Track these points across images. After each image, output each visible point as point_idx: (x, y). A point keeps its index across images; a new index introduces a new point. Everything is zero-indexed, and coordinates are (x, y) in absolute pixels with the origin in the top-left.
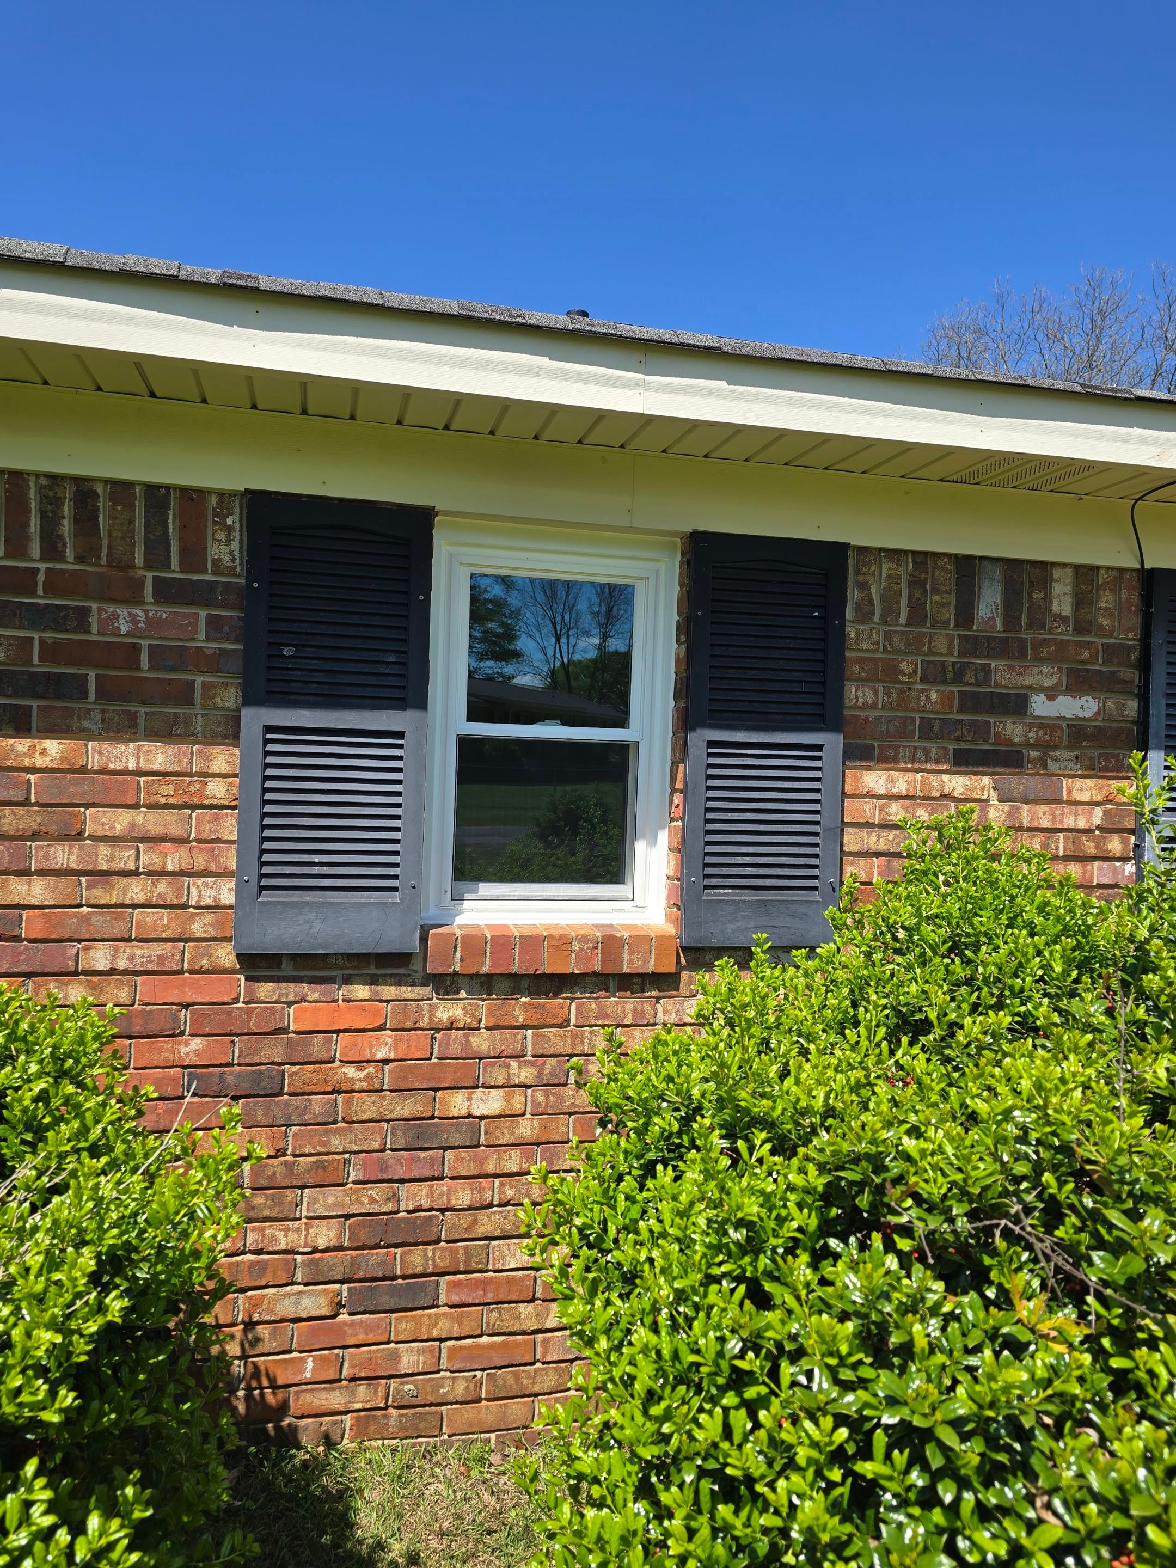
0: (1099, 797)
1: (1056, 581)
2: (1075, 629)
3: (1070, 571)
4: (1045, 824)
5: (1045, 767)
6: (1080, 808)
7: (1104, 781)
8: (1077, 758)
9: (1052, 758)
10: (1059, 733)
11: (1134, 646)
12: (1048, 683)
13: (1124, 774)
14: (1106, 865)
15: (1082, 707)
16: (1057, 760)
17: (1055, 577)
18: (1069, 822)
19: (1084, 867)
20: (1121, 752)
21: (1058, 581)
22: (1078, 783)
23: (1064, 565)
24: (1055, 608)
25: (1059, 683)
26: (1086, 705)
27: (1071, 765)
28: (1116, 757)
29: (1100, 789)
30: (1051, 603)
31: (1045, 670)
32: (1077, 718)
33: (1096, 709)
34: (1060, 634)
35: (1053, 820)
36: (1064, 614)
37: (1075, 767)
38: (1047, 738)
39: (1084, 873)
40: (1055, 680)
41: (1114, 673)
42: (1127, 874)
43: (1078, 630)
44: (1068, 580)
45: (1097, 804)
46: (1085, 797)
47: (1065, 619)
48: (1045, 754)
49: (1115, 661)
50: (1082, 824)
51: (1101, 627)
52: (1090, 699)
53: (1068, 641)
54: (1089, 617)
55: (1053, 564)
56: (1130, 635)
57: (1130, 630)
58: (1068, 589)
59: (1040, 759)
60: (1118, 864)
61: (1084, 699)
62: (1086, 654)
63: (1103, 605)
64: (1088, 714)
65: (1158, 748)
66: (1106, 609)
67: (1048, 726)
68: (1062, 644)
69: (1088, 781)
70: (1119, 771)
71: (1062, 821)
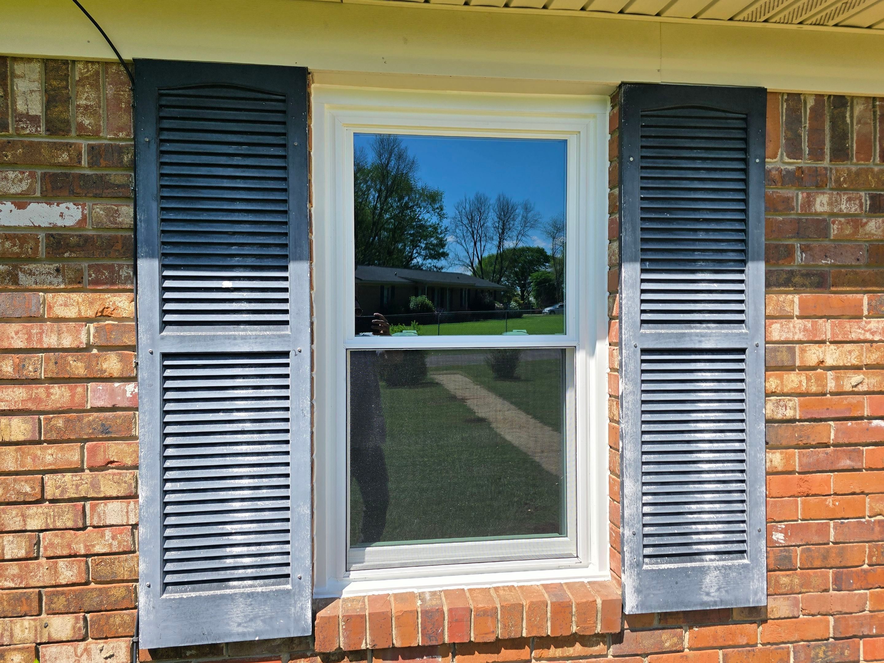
0: (91, 313)
1: (19, 77)
2: (47, 130)
3: (37, 67)
4: (19, 344)
5: (15, 280)
6: (63, 325)
7: (97, 295)
8: (58, 270)
9: (24, 272)
10: (32, 244)
11: (127, 147)
12: (15, 189)
13: (121, 287)
14: (101, 386)
15: (62, 215)
16: (31, 273)
17: (18, 72)
18: (51, 341)
19: (71, 390)
20: (116, 263)
21: (23, 77)
22: (61, 298)
23: (29, 60)
24: (21, 107)
25: (31, 189)
26: (66, 212)
27: (50, 278)
28: (110, 268)
29: (91, 303)
30: (14, 103)
31: (11, 175)
32: (55, 227)
33: (79, 217)
34: (28, 135)
35: (29, 339)
36: (32, 113)
37: (55, 281)
38: (16, 249)
39: (73, 396)
40: (24, 186)
41: (101, 177)
42: (128, 395)
43: (51, 130)
44: (36, 76)
45: (89, 320)
46: (72, 313)
47: (34, 120)
48: (15, 267)
49: (103, 163)
50: (67, 342)
51: (80, 126)
52: (71, 205)
53: (40, 143)
54: (64, 116)
55: (16, 59)
56: (121, 135)
57: (121, 129)
58: (35, 86)
59: (9, 273)
60: (117, 385)
61: (63, 206)
62: (65, 157)
63: (83, 102)
64: (69, 222)
65: (150, 255)
66: (86, 107)
67: (16, 236)
68: (33, 147)
69: (74, 296)
70: (113, 283)
71: (40, 340)
